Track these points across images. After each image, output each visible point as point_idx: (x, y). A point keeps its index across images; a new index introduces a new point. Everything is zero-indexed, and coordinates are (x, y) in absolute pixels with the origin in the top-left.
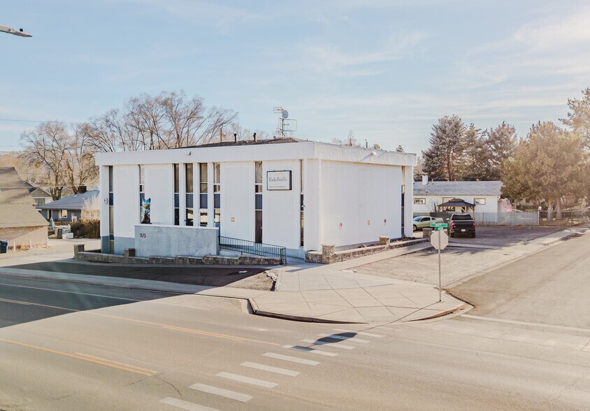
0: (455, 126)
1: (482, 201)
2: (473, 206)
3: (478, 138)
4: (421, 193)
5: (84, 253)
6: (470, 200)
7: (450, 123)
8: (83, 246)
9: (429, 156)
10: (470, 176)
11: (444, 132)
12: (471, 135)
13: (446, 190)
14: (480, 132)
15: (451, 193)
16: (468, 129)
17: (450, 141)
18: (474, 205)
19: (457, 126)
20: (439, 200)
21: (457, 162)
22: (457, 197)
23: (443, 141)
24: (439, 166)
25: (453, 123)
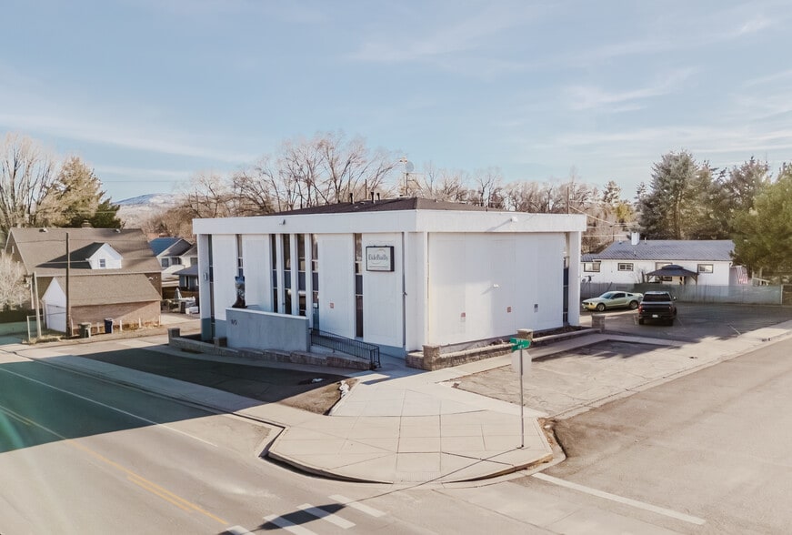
0: (684, 164)
1: (708, 268)
2: (695, 275)
3: (712, 181)
4: (628, 256)
5: (178, 339)
6: (691, 266)
7: (676, 160)
8: (179, 330)
9: (648, 205)
10: (700, 231)
11: (668, 172)
12: (705, 175)
13: (662, 253)
14: (716, 171)
15: (667, 257)
16: (701, 169)
17: (676, 185)
18: (698, 274)
19: (686, 164)
20: (649, 266)
21: (687, 212)
22: (674, 263)
23: (667, 184)
24: (661, 218)
25: (681, 161)
